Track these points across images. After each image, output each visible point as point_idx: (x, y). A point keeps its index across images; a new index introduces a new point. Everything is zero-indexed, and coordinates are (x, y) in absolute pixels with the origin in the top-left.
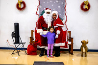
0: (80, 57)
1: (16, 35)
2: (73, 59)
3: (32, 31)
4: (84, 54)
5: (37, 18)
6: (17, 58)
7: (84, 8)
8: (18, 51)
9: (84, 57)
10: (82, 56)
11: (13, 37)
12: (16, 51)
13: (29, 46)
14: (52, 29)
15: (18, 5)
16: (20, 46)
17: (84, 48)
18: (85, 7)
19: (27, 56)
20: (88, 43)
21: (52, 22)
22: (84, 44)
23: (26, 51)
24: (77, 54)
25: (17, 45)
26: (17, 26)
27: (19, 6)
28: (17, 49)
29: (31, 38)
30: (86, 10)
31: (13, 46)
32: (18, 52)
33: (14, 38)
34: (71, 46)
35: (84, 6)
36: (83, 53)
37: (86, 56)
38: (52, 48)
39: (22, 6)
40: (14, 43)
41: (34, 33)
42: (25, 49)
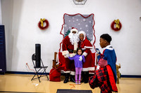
1: (37, 57)
3: (56, 53)
5: (61, 38)
6: (37, 85)
8: (39, 76)
11: (33, 59)
12: (36, 77)
13: (52, 70)
14: (80, 51)
15: (40, 24)
16: (42, 70)
18: (116, 26)
19: (49, 82)
21: (79, 43)
23: (48, 76)
25: (38, 69)
26: (38, 47)
27: (42, 25)
28: (37, 73)
29: (55, 62)
31: (33, 70)
32: (39, 78)
33: (35, 61)
37: (118, 83)
38: (80, 73)
39: (45, 25)
40: (35, 67)
41: (58, 55)
42: (47, 74)
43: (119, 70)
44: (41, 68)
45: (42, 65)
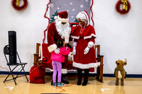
0: (114, 86)
2: (102, 90)
3: (38, 45)
4: (120, 81)
6: (12, 88)
7: (121, 8)
8: (15, 76)
9: (120, 86)
10: (117, 84)
11: (5, 53)
12: (11, 77)
16: (18, 69)
17: (119, 72)
18: (123, 7)
19: (29, 84)
20: (126, 64)
22: (120, 65)
23: (28, 76)
24: (110, 81)
25: (12, 67)
26: (12, 36)
28: (12, 73)
29: (36, 56)
30: (124, 12)
31: (6, 68)
32: (15, 79)
33: (8, 56)
34: (100, 68)
35: (121, 6)
36: (118, 79)
37: (122, 85)
39: (22, 3)
40: (8, 64)
41: (41, 48)
42: (26, 74)
43: (125, 67)
44: (18, 65)
45: (18, 62)
